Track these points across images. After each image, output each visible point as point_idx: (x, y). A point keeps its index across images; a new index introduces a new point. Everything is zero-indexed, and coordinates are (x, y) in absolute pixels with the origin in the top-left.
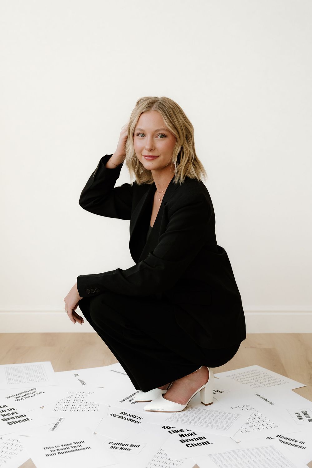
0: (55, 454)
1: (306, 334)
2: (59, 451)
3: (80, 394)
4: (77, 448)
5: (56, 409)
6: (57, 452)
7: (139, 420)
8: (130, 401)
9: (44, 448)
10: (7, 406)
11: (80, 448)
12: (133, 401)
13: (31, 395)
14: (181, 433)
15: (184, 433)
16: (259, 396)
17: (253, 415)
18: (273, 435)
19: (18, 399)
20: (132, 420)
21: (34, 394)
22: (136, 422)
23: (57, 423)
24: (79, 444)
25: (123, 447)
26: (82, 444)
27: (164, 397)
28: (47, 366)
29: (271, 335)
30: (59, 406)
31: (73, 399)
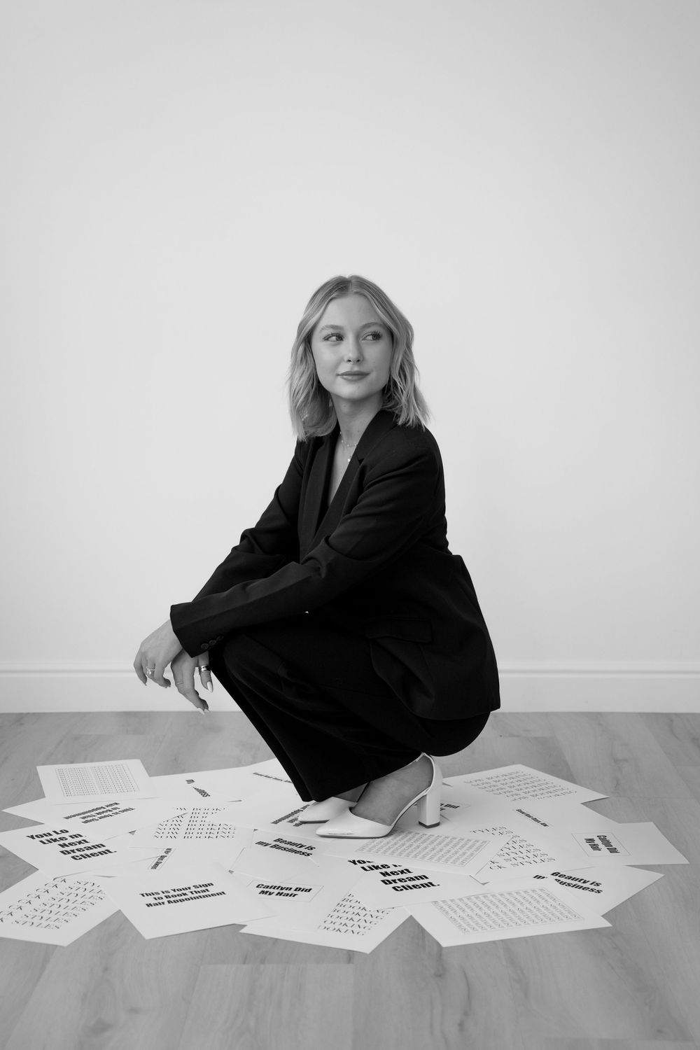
0: (163, 903)
1: (611, 713)
2: (169, 899)
3: (198, 811)
4: (202, 894)
5: (157, 835)
6: (165, 900)
7: (309, 852)
8: (291, 821)
9: (143, 895)
10: (67, 832)
11: (207, 893)
13: (110, 813)
14: (383, 870)
15: (388, 871)
16: (523, 813)
17: (511, 842)
18: (546, 870)
19: (86, 819)
20: (296, 852)
21: (114, 811)
22: (303, 853)
23: (162, 857)
24: (204, 888)
25: (282, 891)
26: (208, 888)
27: (354, 811)
28: (134, 767)
29: (547, 715)
30: (163, 831)
31: (186, 819)
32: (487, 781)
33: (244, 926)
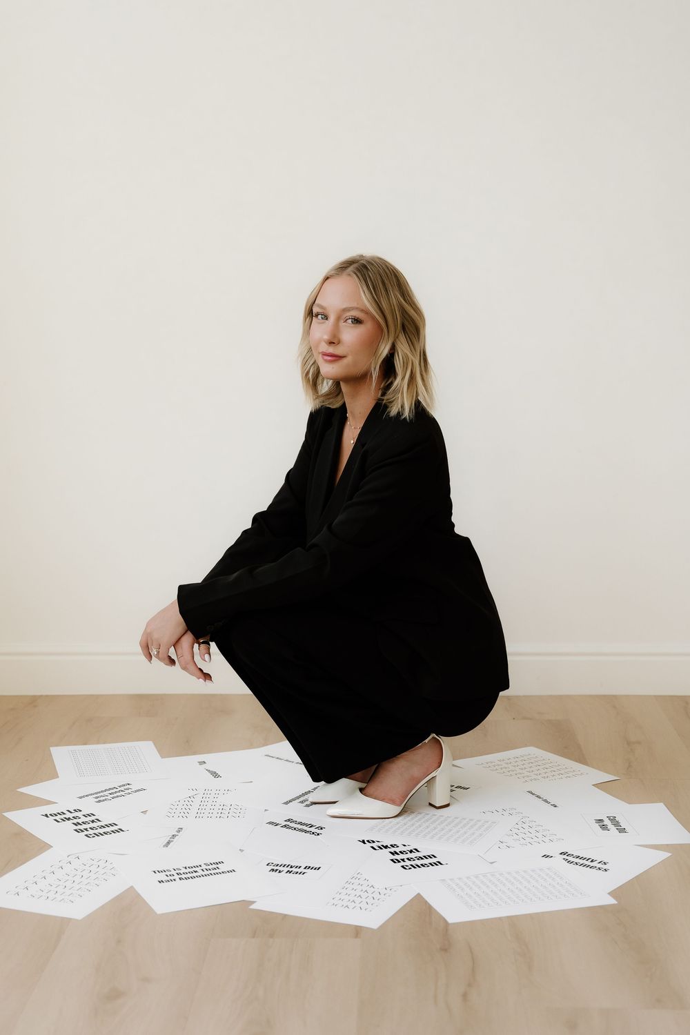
0: (175, 880)
1: (627, 696)
2: (180, 876)
3: (210, 792)
4: (212, 872)
5: (169, 814)
6: (177, 877)
7: (319, 831)
8: (302, 802)
9: (154, 872)
10: (80, 811)
11: (217, 871)
12: (308, 803)
13: (123, 793)
14: (392, 850)
15: (398, 850)
16: (533, 794)
17: (520, 823)
18: (554, 850)
19: (99, 799)
20: (306, 832)
22: (313, 833)
23: (174, 836)
24: (214, 866)
25: (291, 869)
26: (219, 866)
27: (363, 792)
28: (147, 749)
29: (561, 698)
30: (174, 810)
31: (198, 800)
32: (499, 763)
33: (253, 902)
